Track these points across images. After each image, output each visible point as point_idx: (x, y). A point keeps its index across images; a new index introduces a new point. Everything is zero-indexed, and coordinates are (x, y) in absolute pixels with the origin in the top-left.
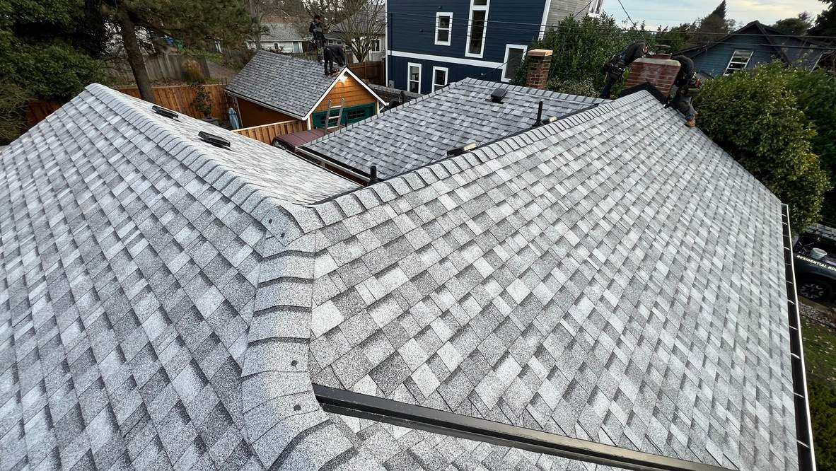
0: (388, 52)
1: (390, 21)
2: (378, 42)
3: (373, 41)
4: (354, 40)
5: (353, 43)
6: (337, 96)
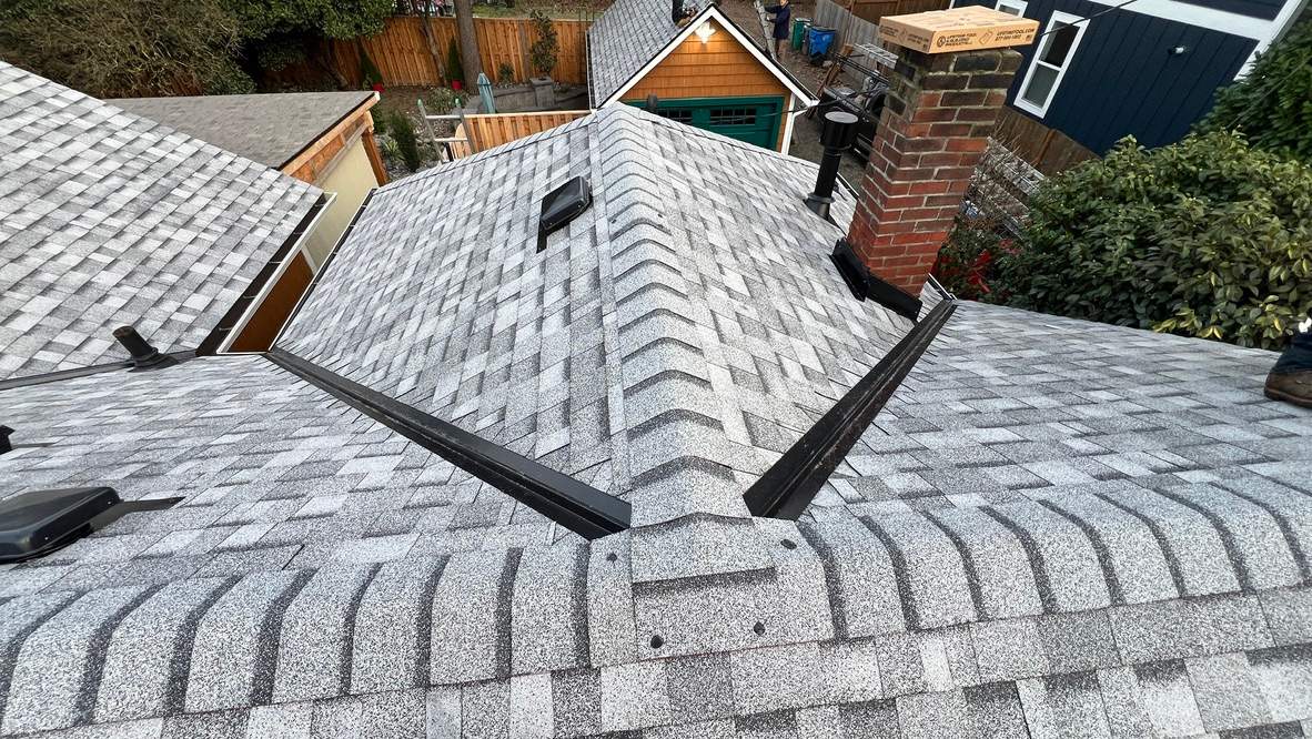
6: (687, 71)
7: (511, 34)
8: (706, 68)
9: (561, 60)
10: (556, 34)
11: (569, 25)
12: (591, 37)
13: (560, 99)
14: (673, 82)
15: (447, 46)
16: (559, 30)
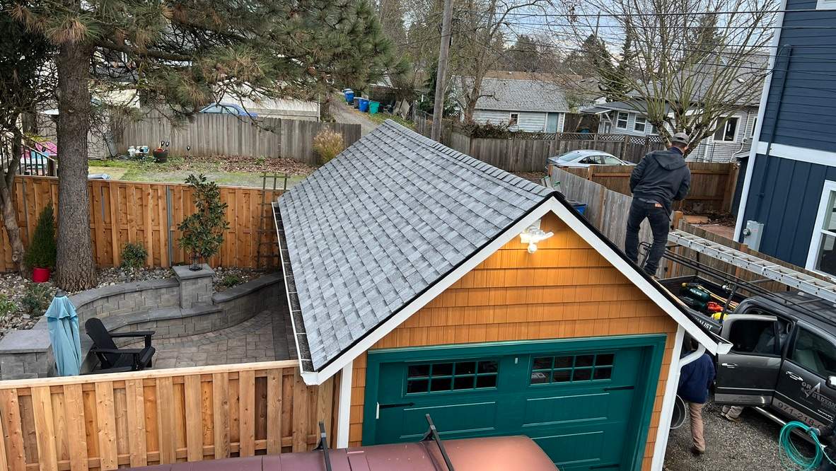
0: (760, 148)
1: (782, 69)
2: (733, 122)
3: (721, 120)
4: (671, 115)
5: (669, 120)
6: (495, 297)
7: (151, 202)
8: (531, 292)
9: (228, 237)
10: (225, 206)
11: (247, 193)
12: (283, 213)
13: (220, 297)
14: (471, 317)
15: (37, 215)
16: (229, 200)
